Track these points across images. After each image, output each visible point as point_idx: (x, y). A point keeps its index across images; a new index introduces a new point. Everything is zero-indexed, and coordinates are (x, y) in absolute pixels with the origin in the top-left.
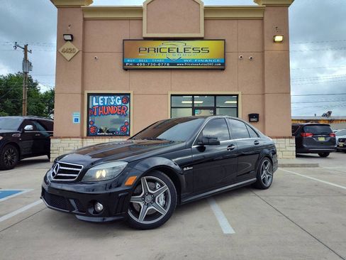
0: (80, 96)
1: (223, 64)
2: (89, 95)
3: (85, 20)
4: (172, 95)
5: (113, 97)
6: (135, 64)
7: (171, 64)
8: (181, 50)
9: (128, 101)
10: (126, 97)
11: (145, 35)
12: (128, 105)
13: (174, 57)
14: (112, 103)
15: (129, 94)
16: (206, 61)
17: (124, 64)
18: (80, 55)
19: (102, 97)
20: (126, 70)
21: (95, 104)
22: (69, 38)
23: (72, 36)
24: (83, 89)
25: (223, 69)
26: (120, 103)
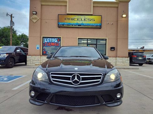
0: (39, 38)
1: (101, 26)
2: (43, 37)
3: (42, 5)
4: (79, 39)
5: (53, 39)
6: (63, 25)
7: (78, 25)
8: (83, 19)
10: (59, 39)
11: (68, 13)
12: (60, 42)
13: (80, 22)
14: (53, 41)
15: (60, 38)
16: (94, 24)
17: (58, 25)
18: (40, 20)
19: (49, 39)
20: (59, 27)
21: (46, 41)
22: (35, 13)
24: (41, 34)
25: (100, 28)
26: (56, 41)
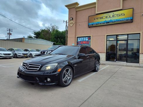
0: (74, 38)
1: (132, 20)
2: (77, 37)
3: (76, 11)
4: (107, 36)
5: (85, 38)
6: (93, 25)
7: (107, 23)
9: (90, 39)
11: (97, 13)
12: (90, 40)
13: (108, 20)
14: (85, 40)
15: (90, 36)
16: (123, 19)
17: (89, 25)
18: (75, 24)
19: (81, 38)
20: (89, 27)
21: (79, 41)
22: (71, 19)
23: (72, 18)
24: (75, 35)
25: (132, 22)
26: (87, 40)
